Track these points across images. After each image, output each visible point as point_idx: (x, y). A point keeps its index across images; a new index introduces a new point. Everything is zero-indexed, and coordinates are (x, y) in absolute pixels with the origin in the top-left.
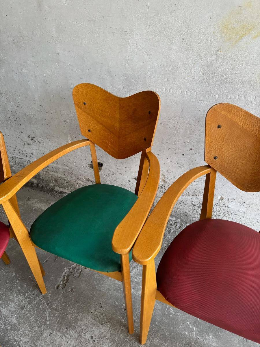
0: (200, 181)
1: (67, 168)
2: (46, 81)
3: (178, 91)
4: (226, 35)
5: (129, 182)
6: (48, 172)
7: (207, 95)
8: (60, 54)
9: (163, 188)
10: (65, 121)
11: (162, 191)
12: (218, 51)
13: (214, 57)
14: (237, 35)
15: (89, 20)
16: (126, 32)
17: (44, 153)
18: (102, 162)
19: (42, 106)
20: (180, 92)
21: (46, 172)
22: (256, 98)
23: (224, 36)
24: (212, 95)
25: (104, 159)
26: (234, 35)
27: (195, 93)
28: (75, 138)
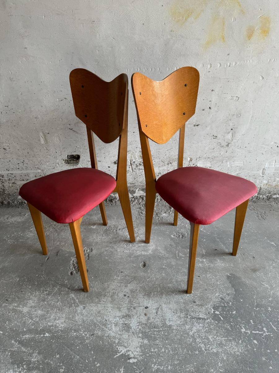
0: (172, 148)
1: (40, 171)
2: (13, 78)
3: (144, 69)
4: (175, 18)
5: (108, 168)
6: (16, 182)
7: (168, 69)
8: (28, 49)
9: (141, 165)
10: (36, 118)
11: (141, 168)
12: (171, 31)
13: (169, 37)
14: (183, 17)
15: (57, 14)
16: (94, 21)
17: (10, 161)
18: (78, 154)
19: (7, 107)
20: (146, 69)
21: (13, 183)
22: (203, 66)
23: (174, 19)
24: (172, 68)
25: (81, 150)
26: (181, 17)
27: (158, 69)
28: (48, 133)
